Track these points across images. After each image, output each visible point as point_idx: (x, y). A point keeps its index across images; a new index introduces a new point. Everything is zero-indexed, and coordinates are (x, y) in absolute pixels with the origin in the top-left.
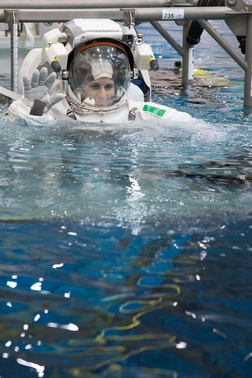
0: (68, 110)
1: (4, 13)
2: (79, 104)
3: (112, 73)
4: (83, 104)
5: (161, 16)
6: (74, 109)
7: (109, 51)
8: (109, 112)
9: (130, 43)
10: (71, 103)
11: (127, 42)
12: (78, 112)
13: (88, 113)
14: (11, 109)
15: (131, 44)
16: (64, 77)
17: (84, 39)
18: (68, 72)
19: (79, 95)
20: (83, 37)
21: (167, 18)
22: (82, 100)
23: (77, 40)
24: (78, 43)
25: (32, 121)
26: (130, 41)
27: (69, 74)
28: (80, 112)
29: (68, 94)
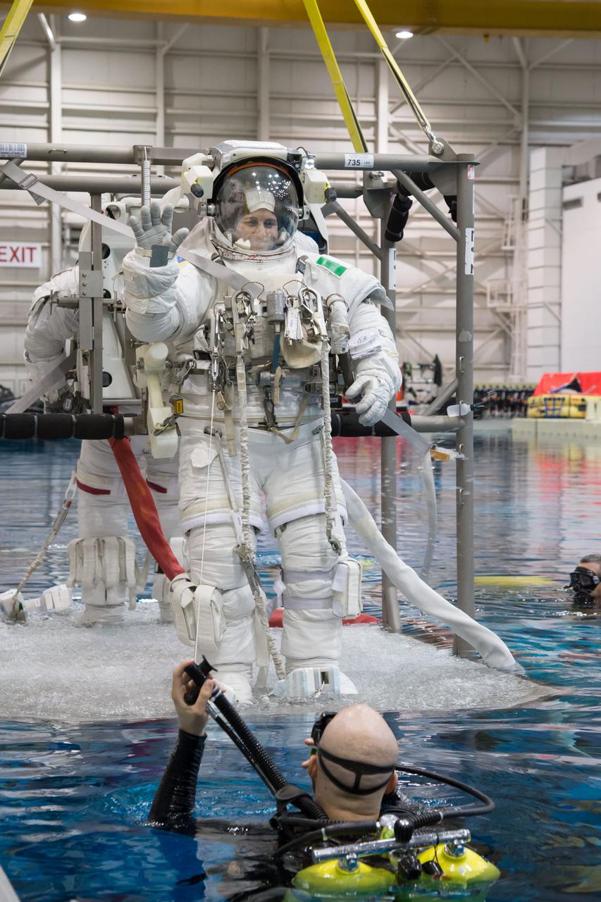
0: (214, 254)
1: (132, 150)
2: (229, 247)
3: (274, 205)
4: (235, 246)
5: (343, 162)
6: (223, 253)
7: (270, 176)
8: (270, 258)
9: (297, 166)
10: (218, 247)
11: (294, 165)
12: (228, 257)
13: (242, 258)
14: (125, 265)
15: (300, 168)
16: (209, 212)
17: (235, 158)
18: (214, 207)
19: (230, 236)
20: (234, 155)
21: (351, 166)
22: (234, 241)
23: (227, 158)
24: (228, 162)
25: (156, 276)
26: (298, 163)
27: (215, 209)
28: (230, 257)
29: (214, 237)
